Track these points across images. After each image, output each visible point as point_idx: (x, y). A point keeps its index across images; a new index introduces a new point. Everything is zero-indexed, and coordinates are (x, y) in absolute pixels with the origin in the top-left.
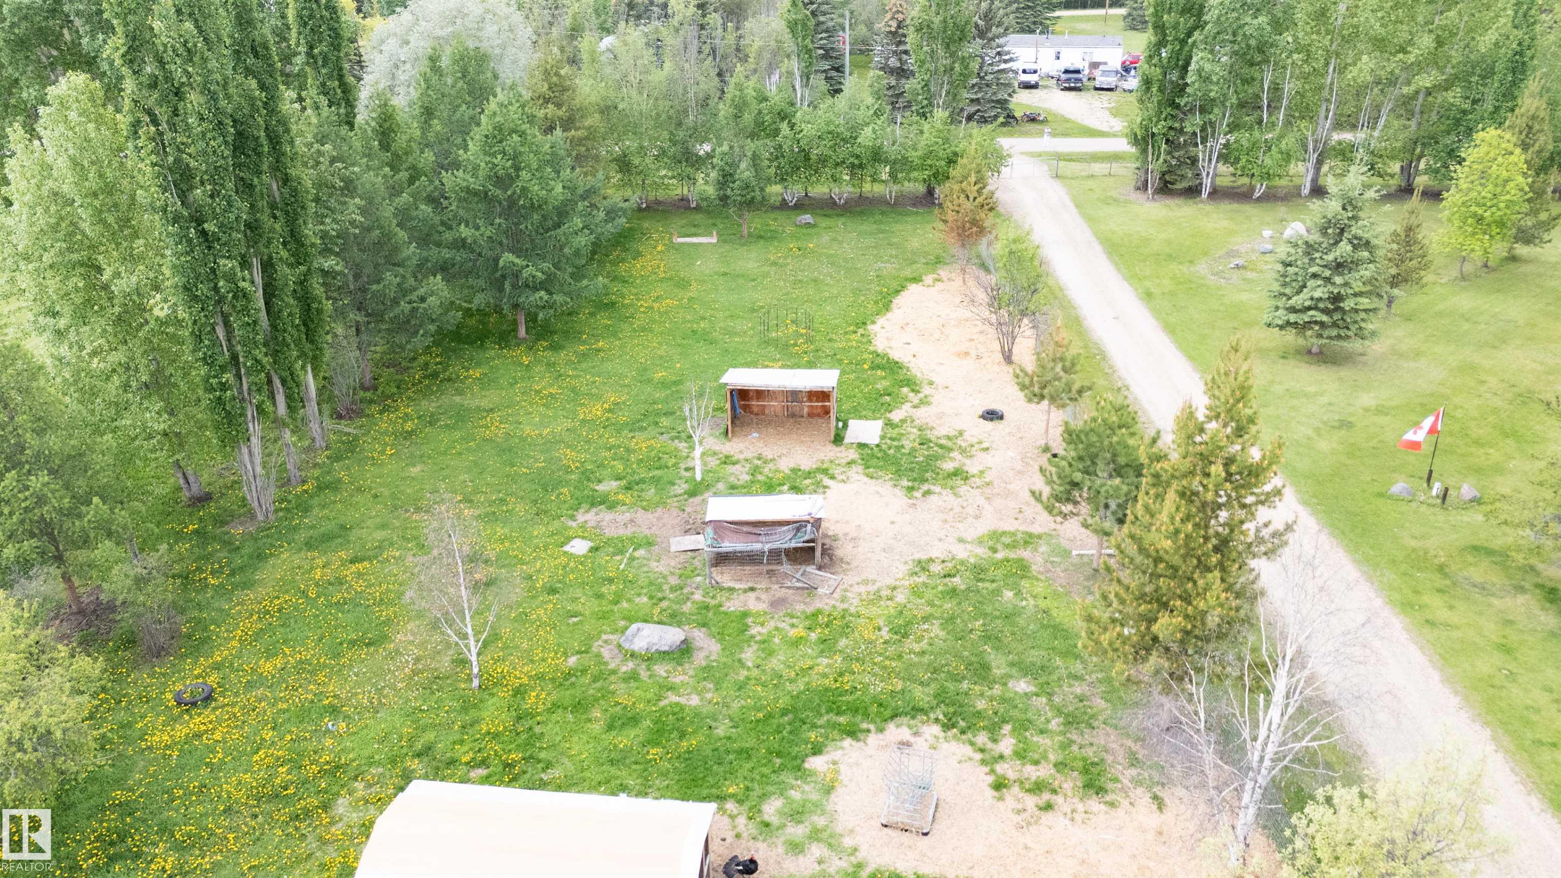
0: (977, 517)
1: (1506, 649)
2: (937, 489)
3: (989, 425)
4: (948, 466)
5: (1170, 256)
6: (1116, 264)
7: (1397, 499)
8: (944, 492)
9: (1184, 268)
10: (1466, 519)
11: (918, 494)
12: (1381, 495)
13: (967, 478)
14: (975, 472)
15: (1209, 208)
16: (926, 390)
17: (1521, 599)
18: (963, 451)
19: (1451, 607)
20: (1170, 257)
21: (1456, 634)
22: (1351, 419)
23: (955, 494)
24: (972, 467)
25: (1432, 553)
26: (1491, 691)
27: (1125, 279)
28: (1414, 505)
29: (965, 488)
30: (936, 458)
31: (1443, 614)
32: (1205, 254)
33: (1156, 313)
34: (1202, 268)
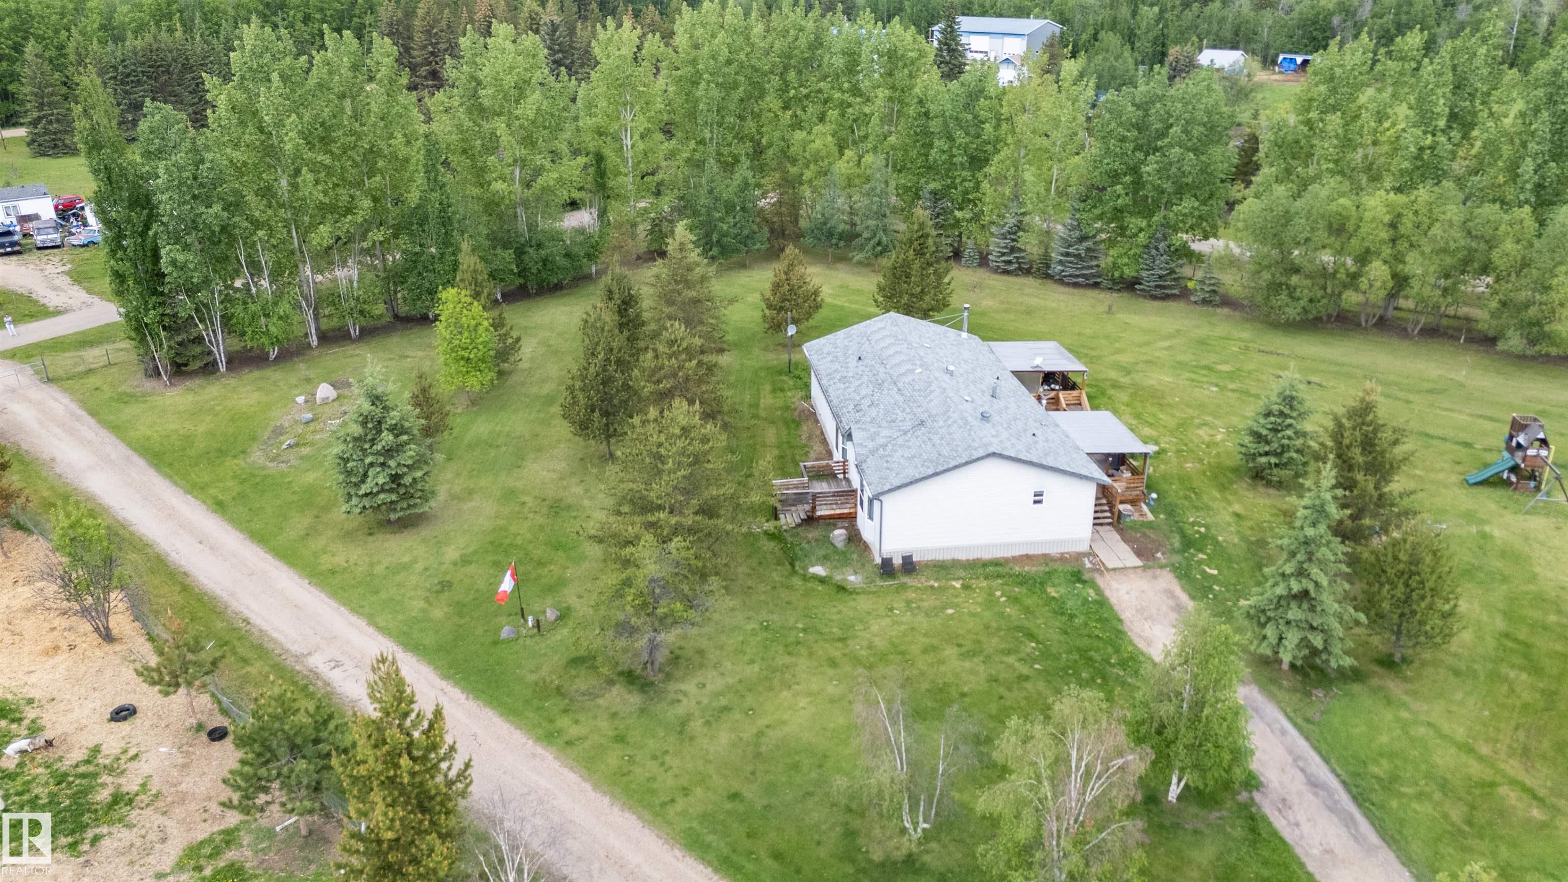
0: (164, 840)
1: (620, 739)
2: (104, 830)
3: (124, 727)
4: (103, 796)
5: (220, 451)
6: (170, 477)
7: (509, 641)
8: (114, 830)
9: (240, 461)
10: (558, 637)
11: (85, 847)
12: (495, 643)
13: (131, 801)
14: (136, 788)
15: (233, 382)
16: (30, 714)
17: (615, 690)
18: (110, 769)
19: (577, 722)
20: (221, 453)
21: (587, 744)
22: (448, 578)
23: (127, 826)
24: (130, 785)
25: (548, 679)
26: (625, 779)
27: (188, 492)
28: (521, 641)
29: (134, 813)
30: (85, 792)
31: (574, 731)
32: (254, 439)
33: (236, 522)
34: (257, 456)
